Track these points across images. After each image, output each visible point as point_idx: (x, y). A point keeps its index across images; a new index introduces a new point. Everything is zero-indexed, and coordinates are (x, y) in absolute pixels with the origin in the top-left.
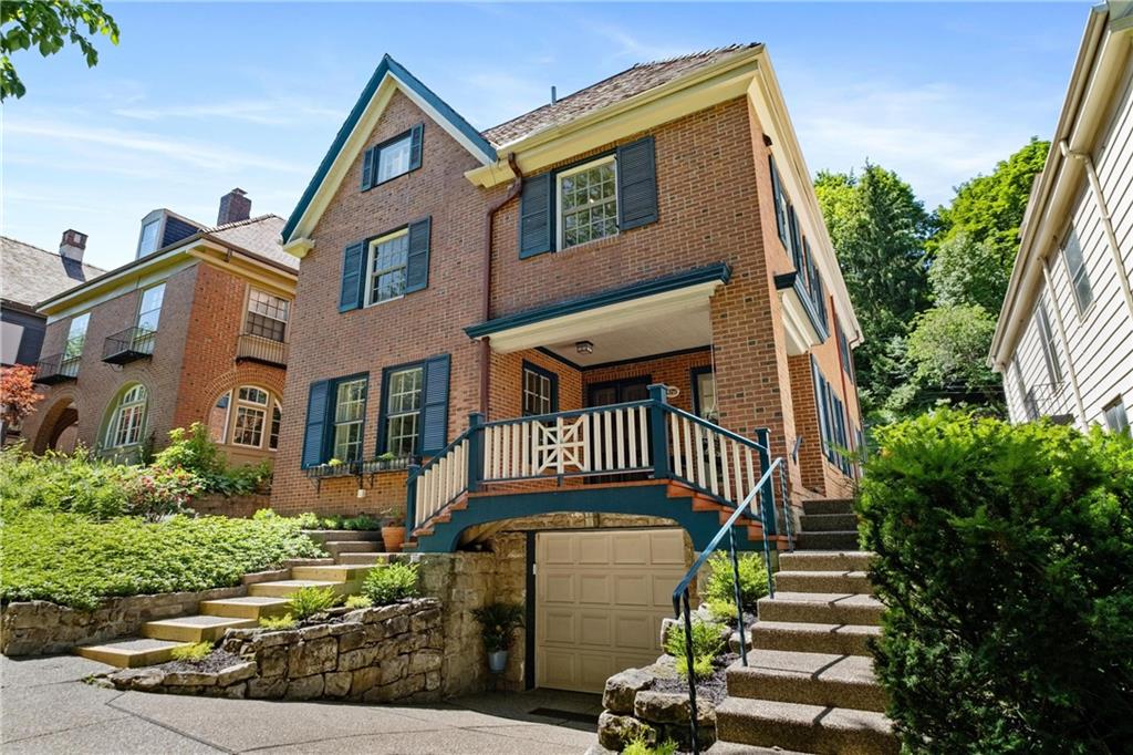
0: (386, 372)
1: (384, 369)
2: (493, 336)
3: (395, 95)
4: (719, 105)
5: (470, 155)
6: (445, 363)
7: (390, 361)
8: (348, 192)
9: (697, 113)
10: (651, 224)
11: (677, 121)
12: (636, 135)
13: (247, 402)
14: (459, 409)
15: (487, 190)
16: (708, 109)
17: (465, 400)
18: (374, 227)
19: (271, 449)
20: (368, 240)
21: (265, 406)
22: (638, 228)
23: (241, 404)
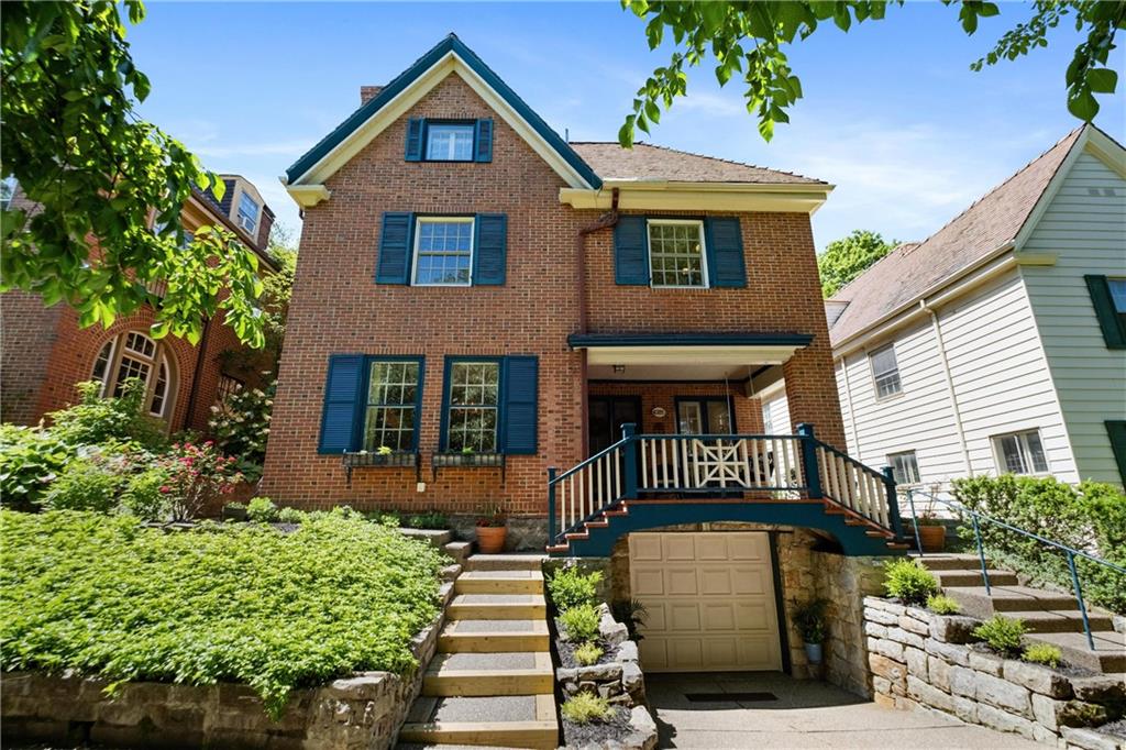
0: (449, 359)
1: (445, 356)
2: (591, 349)
3: (449, 76)
4: (790, 213)
5: (552, 171)
6: (533, 364)
7: (456, 350)
8: (382, 155)
9: (773, 213)
10: (741, 288)
11: (757, 213)
12: (724, 212)
13: (132, 351)
14: (550, 412)
15: (575, 211)
16: (780, 214)
17: (557, 404)
18: (425, 203)
19: (152, 414)
20: (416, 215)
21: (151, 358)
22: (730, 287)
23: (126, 353)
